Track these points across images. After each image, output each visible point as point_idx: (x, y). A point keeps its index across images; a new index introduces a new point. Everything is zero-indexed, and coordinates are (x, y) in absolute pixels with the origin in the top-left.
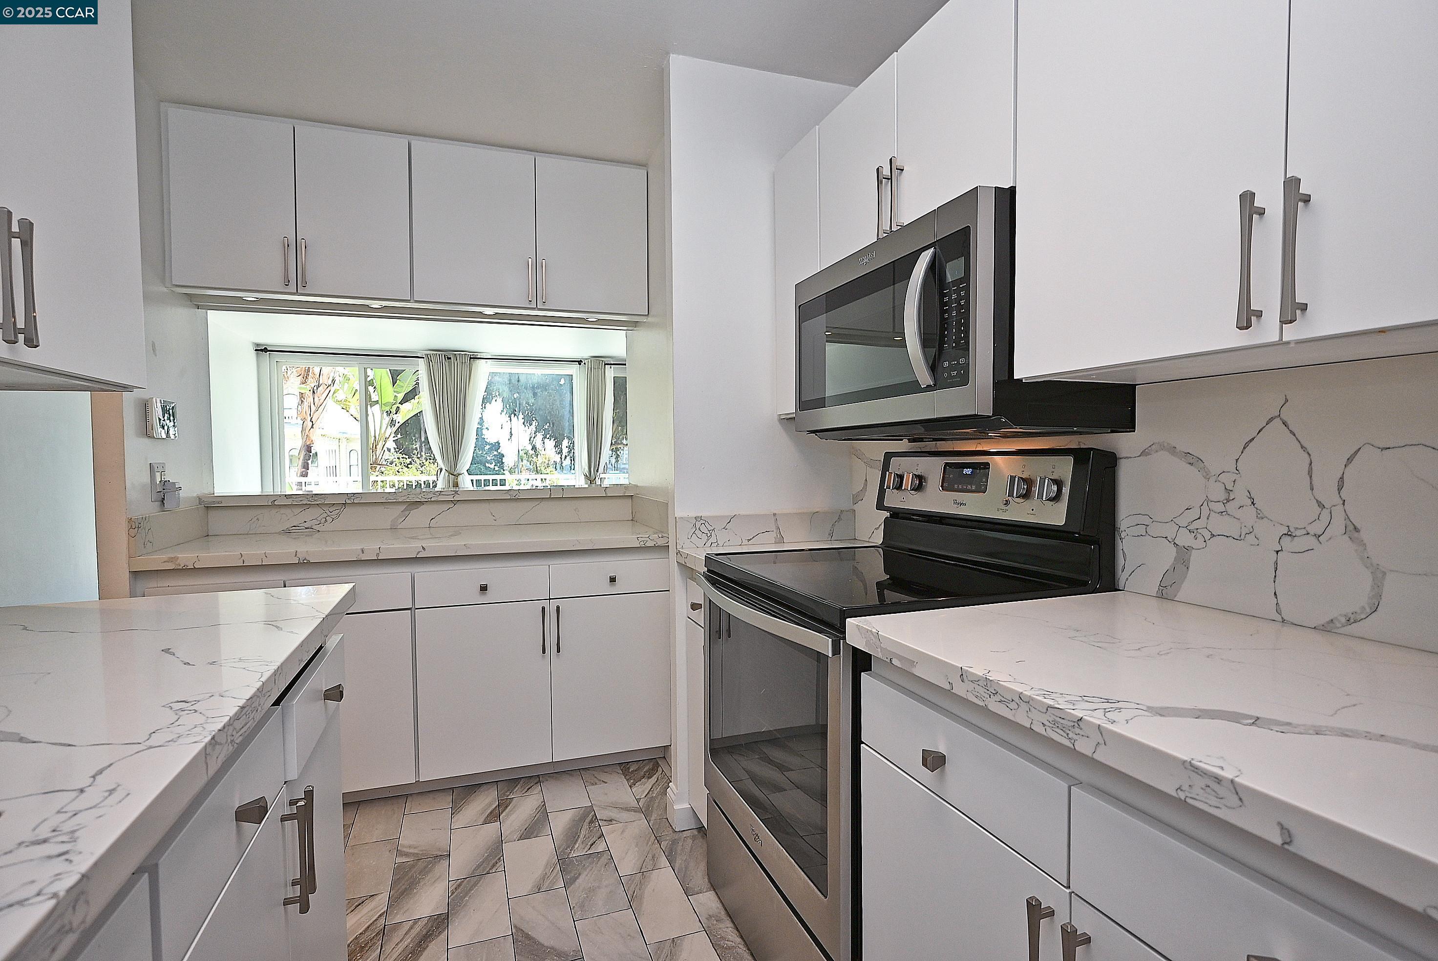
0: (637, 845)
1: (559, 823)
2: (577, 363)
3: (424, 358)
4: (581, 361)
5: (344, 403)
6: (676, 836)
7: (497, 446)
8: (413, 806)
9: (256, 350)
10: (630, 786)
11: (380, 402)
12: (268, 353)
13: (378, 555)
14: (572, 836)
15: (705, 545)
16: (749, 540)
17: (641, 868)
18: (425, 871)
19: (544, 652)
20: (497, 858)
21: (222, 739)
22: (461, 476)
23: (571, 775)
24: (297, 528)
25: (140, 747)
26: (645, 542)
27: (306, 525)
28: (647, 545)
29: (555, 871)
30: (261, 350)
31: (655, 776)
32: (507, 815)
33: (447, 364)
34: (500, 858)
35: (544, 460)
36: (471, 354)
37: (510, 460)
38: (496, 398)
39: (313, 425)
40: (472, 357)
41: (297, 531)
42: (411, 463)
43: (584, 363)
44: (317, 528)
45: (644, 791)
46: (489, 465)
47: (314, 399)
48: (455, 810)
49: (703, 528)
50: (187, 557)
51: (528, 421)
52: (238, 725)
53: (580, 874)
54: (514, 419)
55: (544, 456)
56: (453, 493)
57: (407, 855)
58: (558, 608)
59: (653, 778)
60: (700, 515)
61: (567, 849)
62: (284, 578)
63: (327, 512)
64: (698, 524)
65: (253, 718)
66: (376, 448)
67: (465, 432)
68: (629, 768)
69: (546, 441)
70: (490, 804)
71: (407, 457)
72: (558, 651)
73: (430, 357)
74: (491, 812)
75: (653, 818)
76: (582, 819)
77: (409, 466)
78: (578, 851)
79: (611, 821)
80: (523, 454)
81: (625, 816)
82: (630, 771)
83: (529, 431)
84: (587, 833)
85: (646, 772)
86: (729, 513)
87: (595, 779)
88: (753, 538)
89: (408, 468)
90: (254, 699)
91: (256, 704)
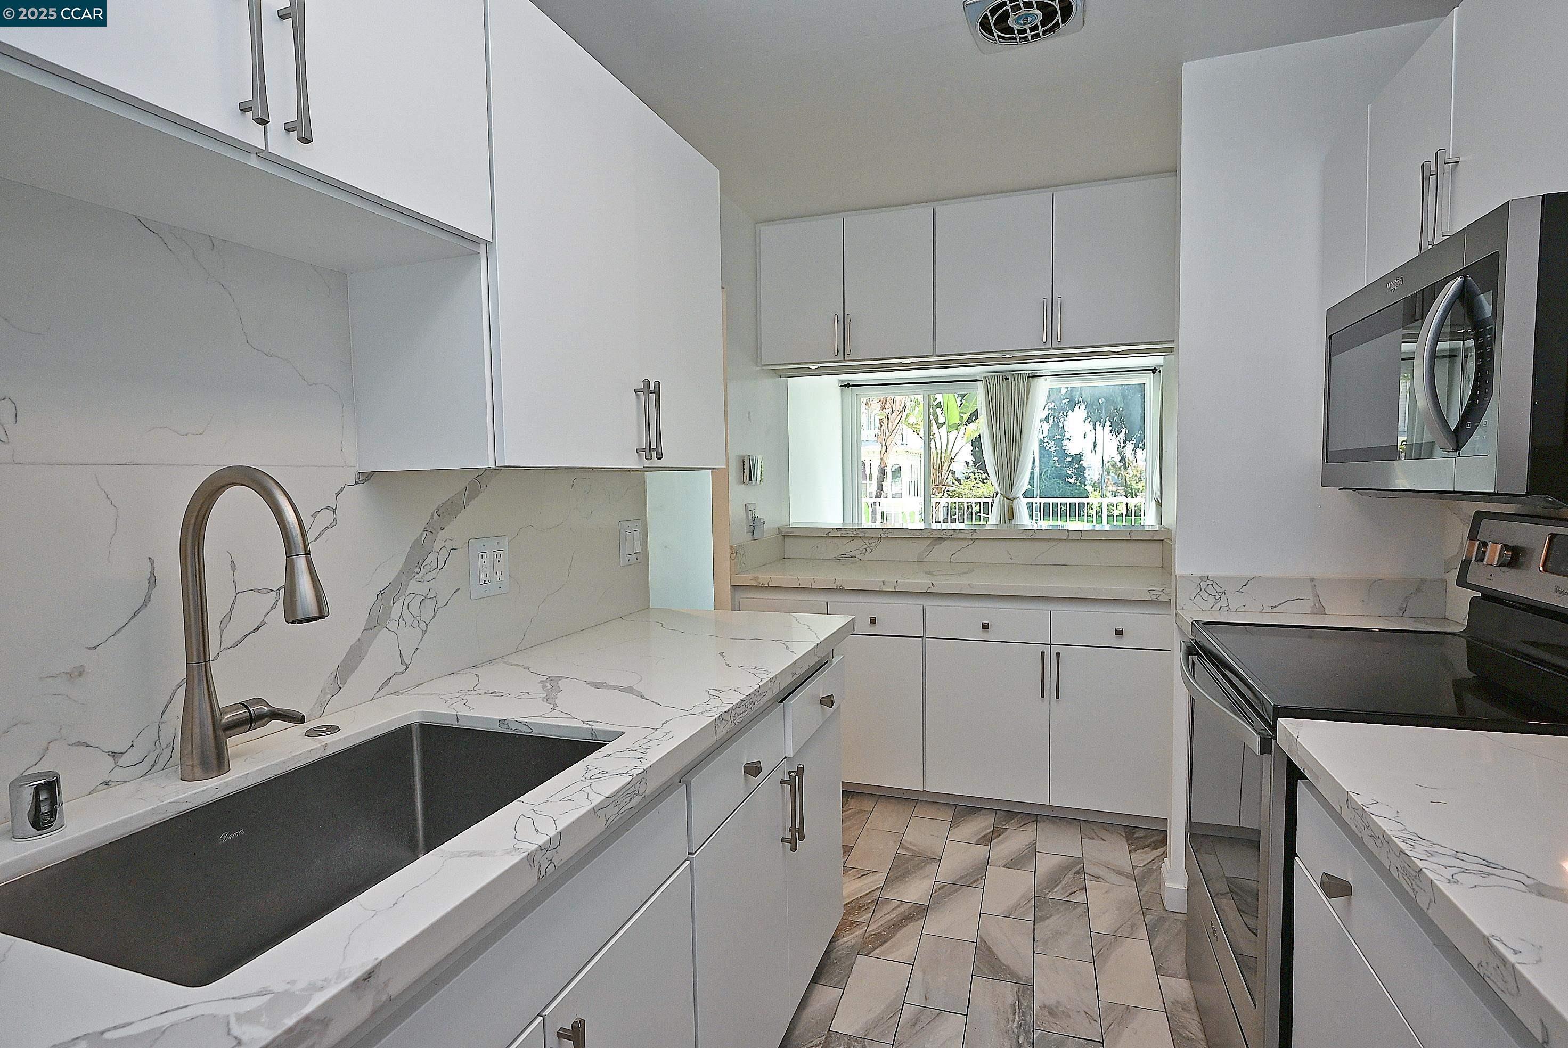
0: (1118, 909)
1: (1045, 864)
2: (1151, 371)
3: (982, 381)
4: (1155, 369)
5: (916, 426)
6: (1165, 915)
7: (1079, 457)
8: (920, 811)
9: (841, 386)
10: (1130, 851)
11: (947, 423)
12: (850, 387)
13: (895, 587)
14: (1054, 880)
15: (1211, 608)
16: (1272, 607)
17: (1116, 932)
18: (919, 867)
19: (1043, 696)
20: (980, 876)
21: (727, 717)
22: (1016, 500)
23: (1070, 823)
24: (845, 556)
25: (686, 713)
26: (1157, 596)
27: (851, 554)
28: (1160, 599)
29: (1029, 905)
30: (845, 386)
31: (1162, 849)
32: (999, 843)
33: (1004, 385)
34: (981, 878)
35: (1135, 473)
36: (1030, 372)
37: (1093, 473)
38: (1079, 405)
39: (887, 449)
40: (1030, 375)
41: (845, 558)
42: (986, 478)
43: (1158, 370)
44: (859, 557)
45: (1143, 860)
46: (1069, 480)
47: (888, 425)
48: (954, 824)
49: (1210, 589)
50: (765, 578)
51: (1115, 430)
52: (739, 711)
53: (1051, 916)
54: (1099, 427)
55: (1136, 469)
56: (972, 531)
57: (907, 849)
58: (1058, 654)
59: (1158, 850)
60: (1206, 574)
61: (1045, 889)
62: (827, 600)
63: (868, 544)
64: (1204, 585)
65: (751, 708)
66: (942, 469)
67: (1021, 455)
68: (1134, 833)
69: (1138, 450)
70: (986, 828)
71: (982, 472)
72: (1058, 697)
73: (989, 379)
74: (984, 836)
75: (1145, 889)
76: (1069, 868)
77: (985, 481)
78: (1056, 894)
79: (1098, 878)
80: (1110, 466)
81: (1114, 878)
82: (1135, 836)
83: (1116, 441)
84: (1070, 881)
85: (1153, 842)
86: (1248, 574)
87: (1094, 835)
88: (1280, 604)
89: (984, 483)
90: (752, 696)
91: (754, 700)
